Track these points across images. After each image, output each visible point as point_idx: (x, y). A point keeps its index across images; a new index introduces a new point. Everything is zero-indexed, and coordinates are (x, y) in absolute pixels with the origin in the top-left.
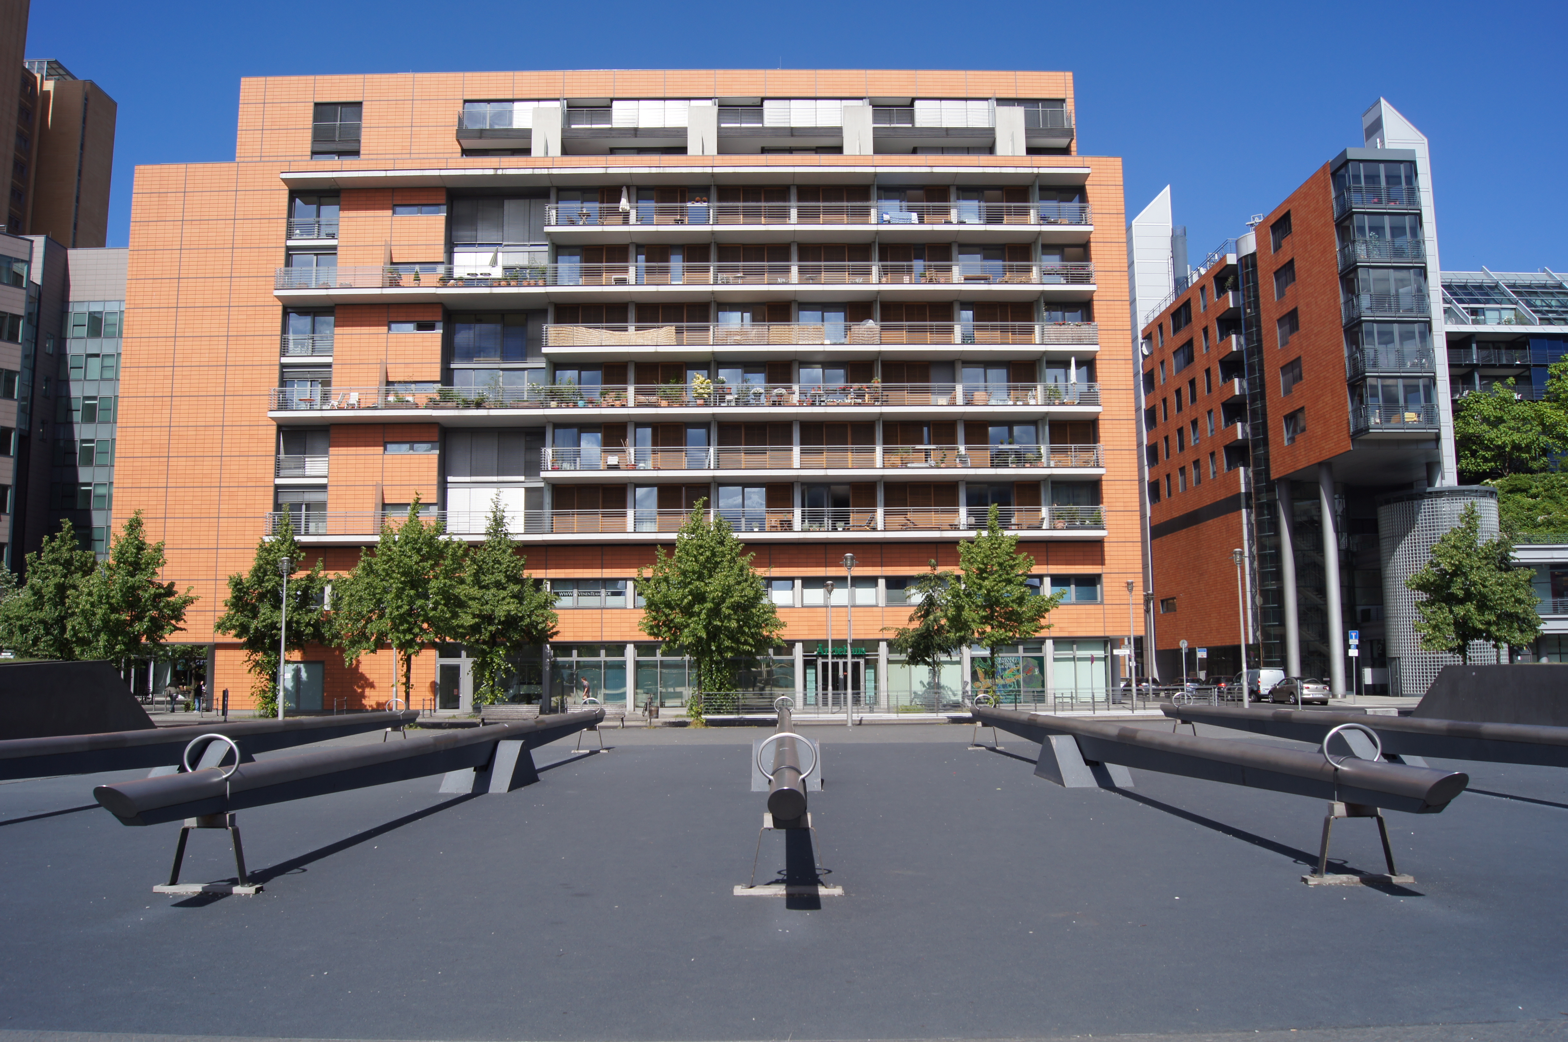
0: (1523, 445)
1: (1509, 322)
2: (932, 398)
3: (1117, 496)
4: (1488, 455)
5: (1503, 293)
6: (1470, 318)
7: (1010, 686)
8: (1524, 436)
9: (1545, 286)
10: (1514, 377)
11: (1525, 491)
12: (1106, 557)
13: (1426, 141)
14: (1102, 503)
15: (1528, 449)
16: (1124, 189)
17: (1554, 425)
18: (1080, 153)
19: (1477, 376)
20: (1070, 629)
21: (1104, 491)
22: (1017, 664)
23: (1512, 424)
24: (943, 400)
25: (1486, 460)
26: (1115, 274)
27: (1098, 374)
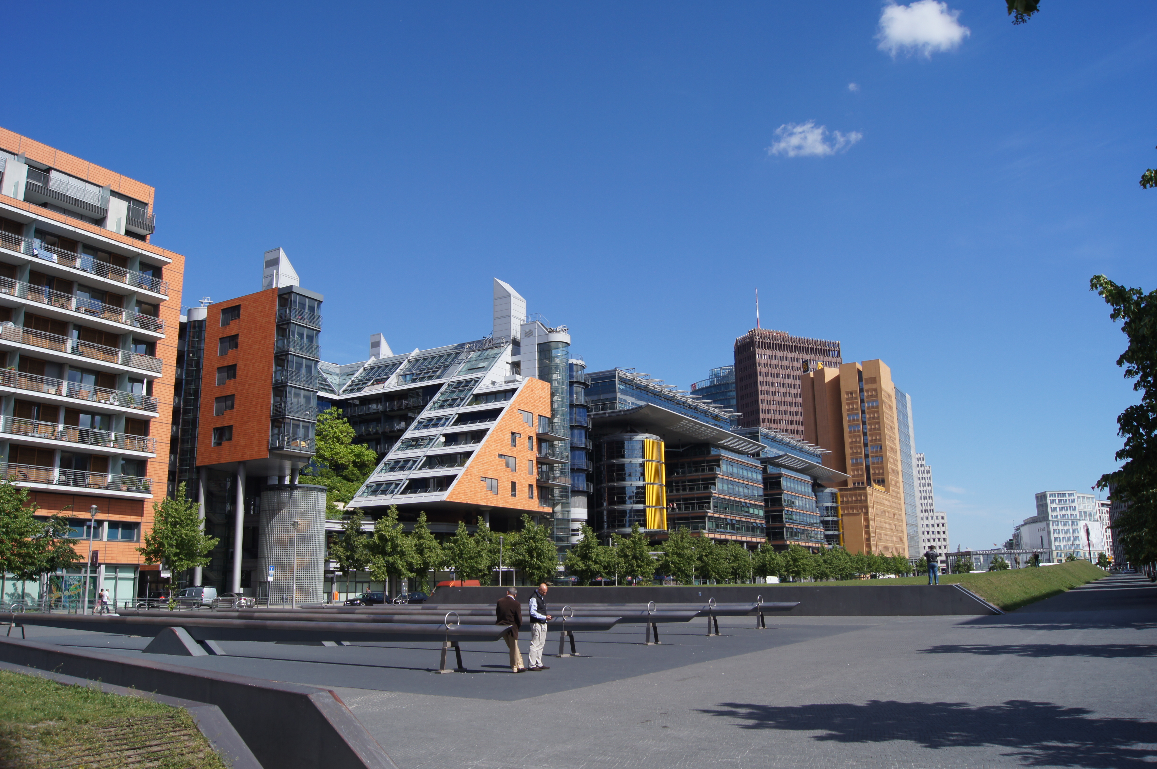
2: (45, 387)
3: (156, 472)
7: (73, 597)
12: (145, 512)
13: (299, 279)
14: (146, 475)
16: (184, 277)
18: (152, 242)
20: (118, 559)
21: (148, 468)
22: (79, 581)
24: (53, 390)
26: (171, 329)
27: (154, 391)
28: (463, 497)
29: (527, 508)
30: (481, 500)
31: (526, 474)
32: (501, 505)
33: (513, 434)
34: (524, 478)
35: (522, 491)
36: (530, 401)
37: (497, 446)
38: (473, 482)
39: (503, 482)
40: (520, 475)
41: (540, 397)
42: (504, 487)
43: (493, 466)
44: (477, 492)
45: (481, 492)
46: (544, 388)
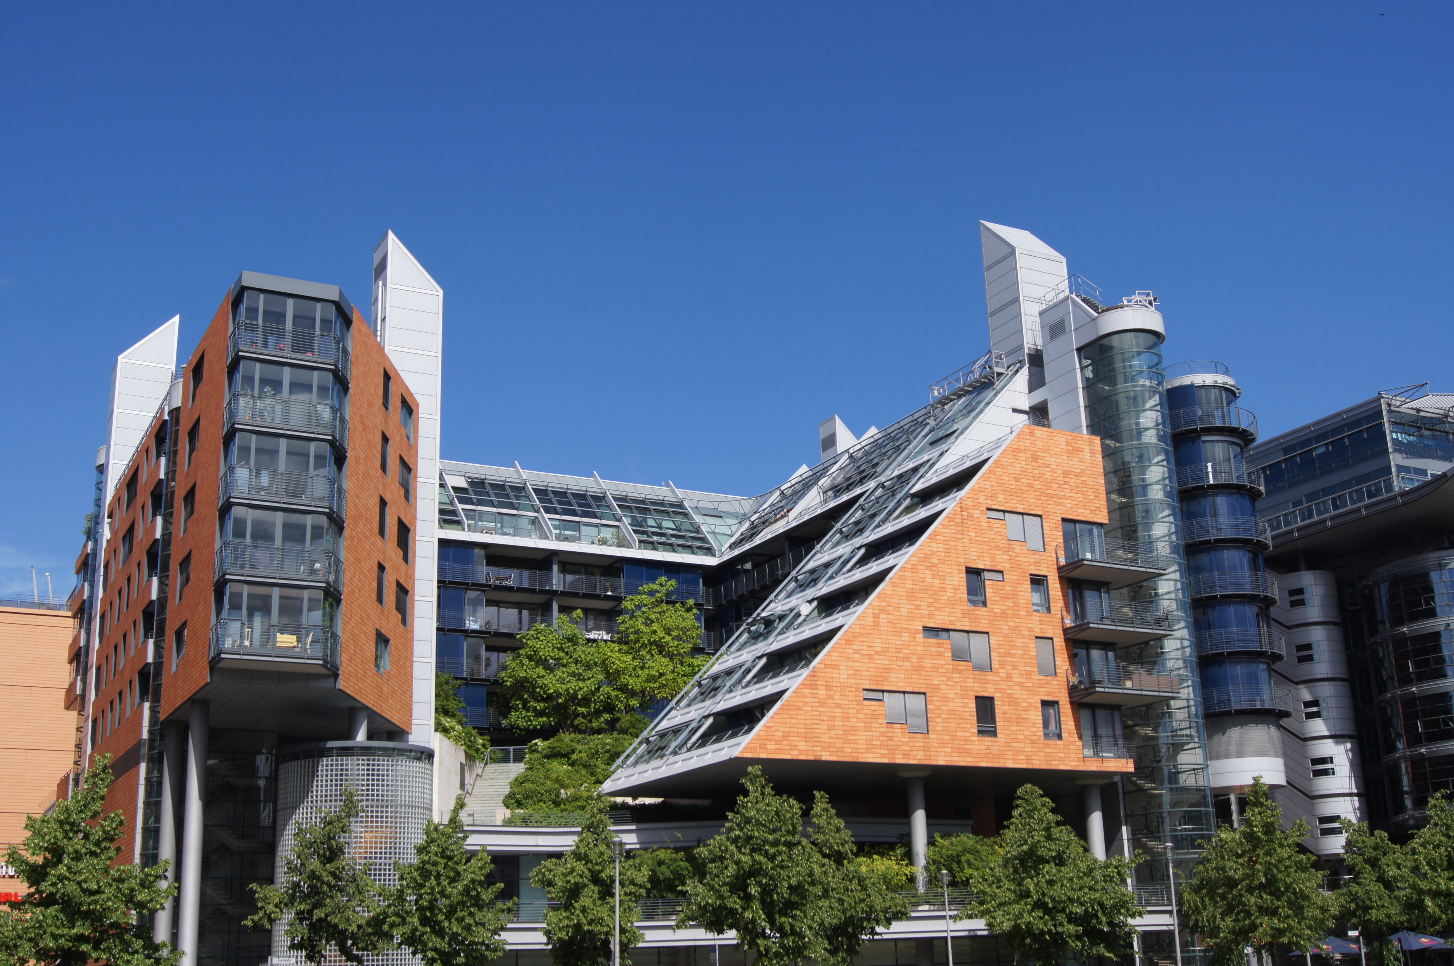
0: (580, 697)
1: (604, 542)
4: (540, 706)
5: (609, 507)
6: (555, 531)
8: (581, 684)
9: (661, 503)
10: (583, 609)
11: (566, 756)
13: (441, 292)
15: (585, 701)
17: (618, 673)
19: (555, 606)
23: (573, 668)
25: (539, 714)
28: (802, 745)
29: (1038, 763)
30: (868, 751)
31: (1028, 674)
32: (941, 760)
33: (974, 573)
34: (1022, 686)
35: (1019, 720)
36: (1030, 486)
37: (917, 607)
38: (838, 706)
39: (946, 699)
40: (1009, 677)
41: (1066, 474)
42: (952, 712)
43: (906, 658)
44: (854, 729)
45: (868, 728)
46: (1079, 450)
